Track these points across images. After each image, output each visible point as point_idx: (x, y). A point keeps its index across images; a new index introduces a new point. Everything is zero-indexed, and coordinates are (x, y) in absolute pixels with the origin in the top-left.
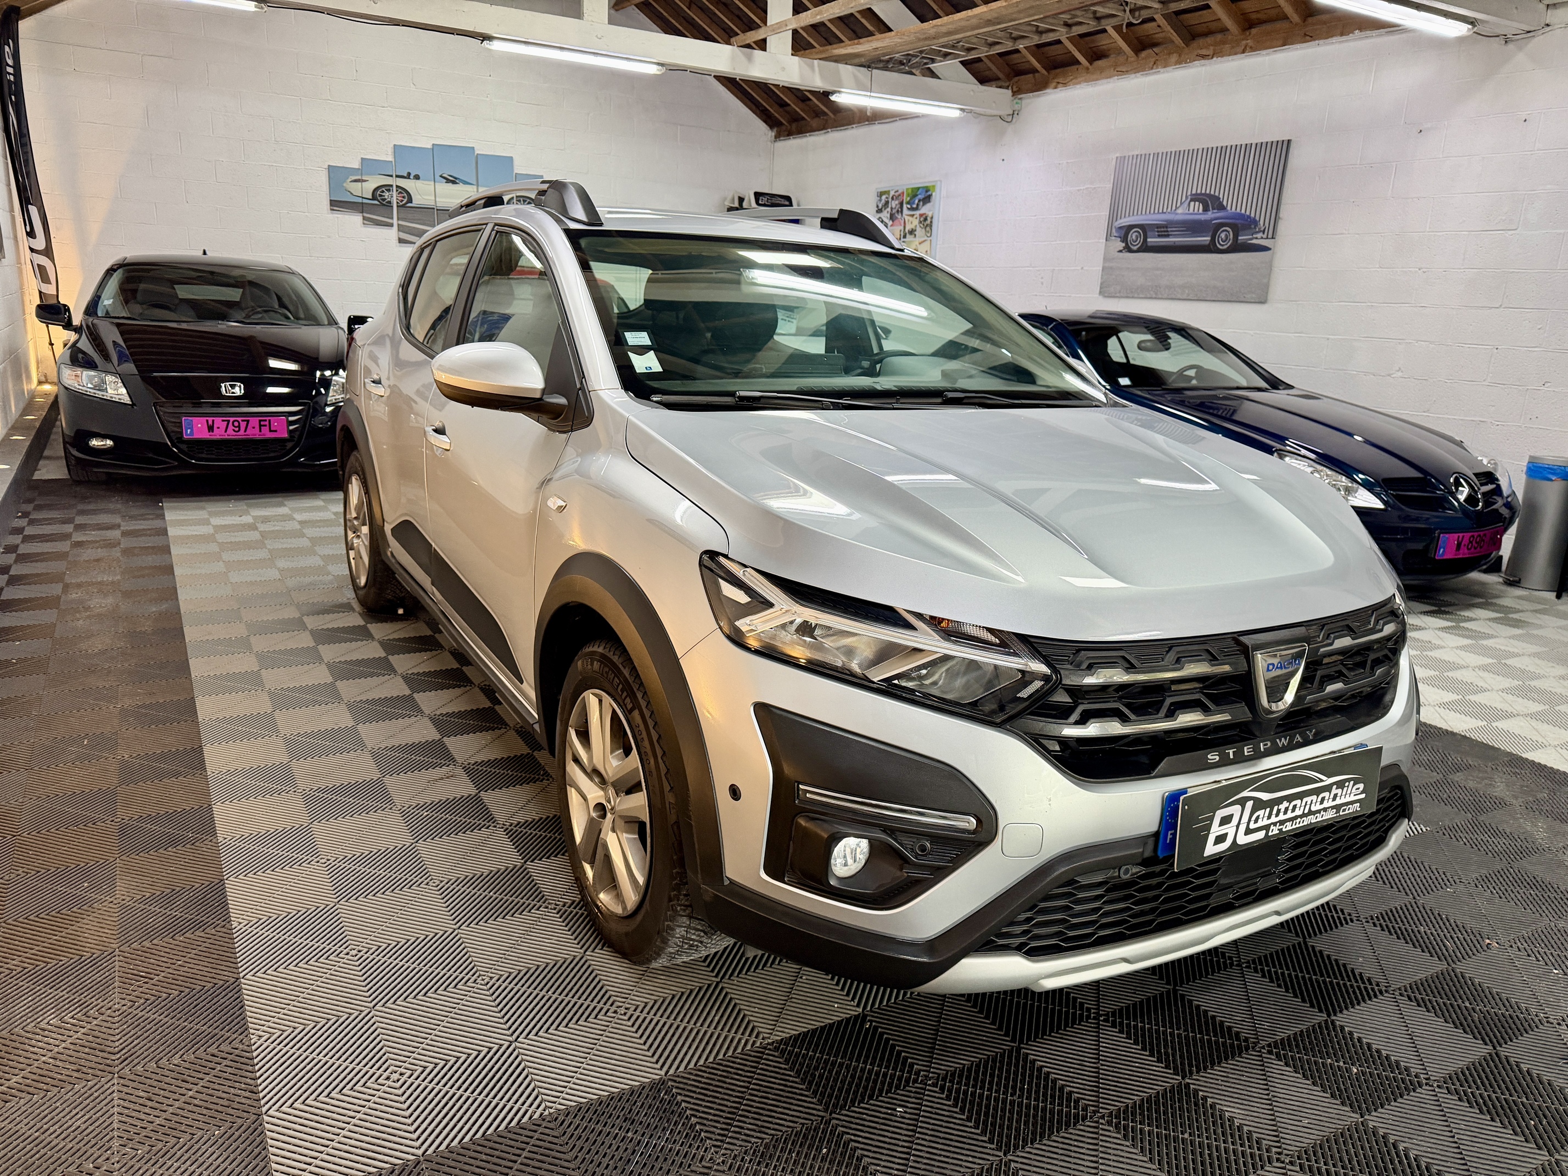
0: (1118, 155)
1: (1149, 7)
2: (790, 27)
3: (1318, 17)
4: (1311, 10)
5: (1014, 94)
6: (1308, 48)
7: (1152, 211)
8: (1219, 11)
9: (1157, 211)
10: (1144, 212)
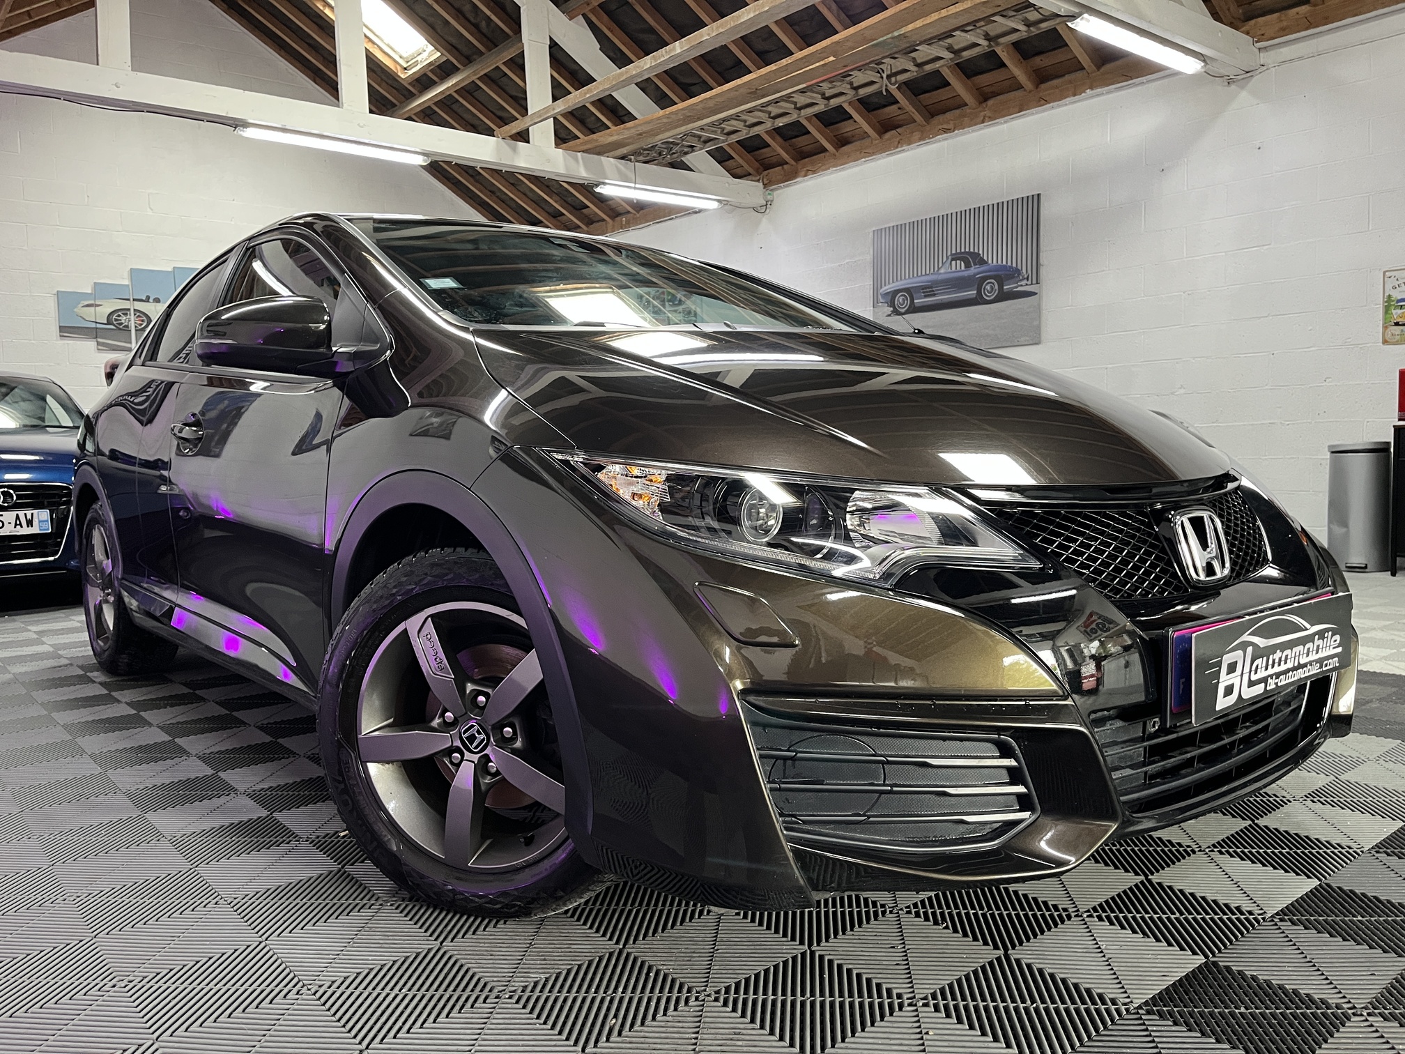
0: (875, 228)
1: (905, 71)
2: (552, 113)
3: (1050, 83)
4: (1041, 77)
5: (765, 186)
6: (1044, 111)
7: (915, 275)
8: (958, 86)
9: (919, 274)
10: (907, 277)
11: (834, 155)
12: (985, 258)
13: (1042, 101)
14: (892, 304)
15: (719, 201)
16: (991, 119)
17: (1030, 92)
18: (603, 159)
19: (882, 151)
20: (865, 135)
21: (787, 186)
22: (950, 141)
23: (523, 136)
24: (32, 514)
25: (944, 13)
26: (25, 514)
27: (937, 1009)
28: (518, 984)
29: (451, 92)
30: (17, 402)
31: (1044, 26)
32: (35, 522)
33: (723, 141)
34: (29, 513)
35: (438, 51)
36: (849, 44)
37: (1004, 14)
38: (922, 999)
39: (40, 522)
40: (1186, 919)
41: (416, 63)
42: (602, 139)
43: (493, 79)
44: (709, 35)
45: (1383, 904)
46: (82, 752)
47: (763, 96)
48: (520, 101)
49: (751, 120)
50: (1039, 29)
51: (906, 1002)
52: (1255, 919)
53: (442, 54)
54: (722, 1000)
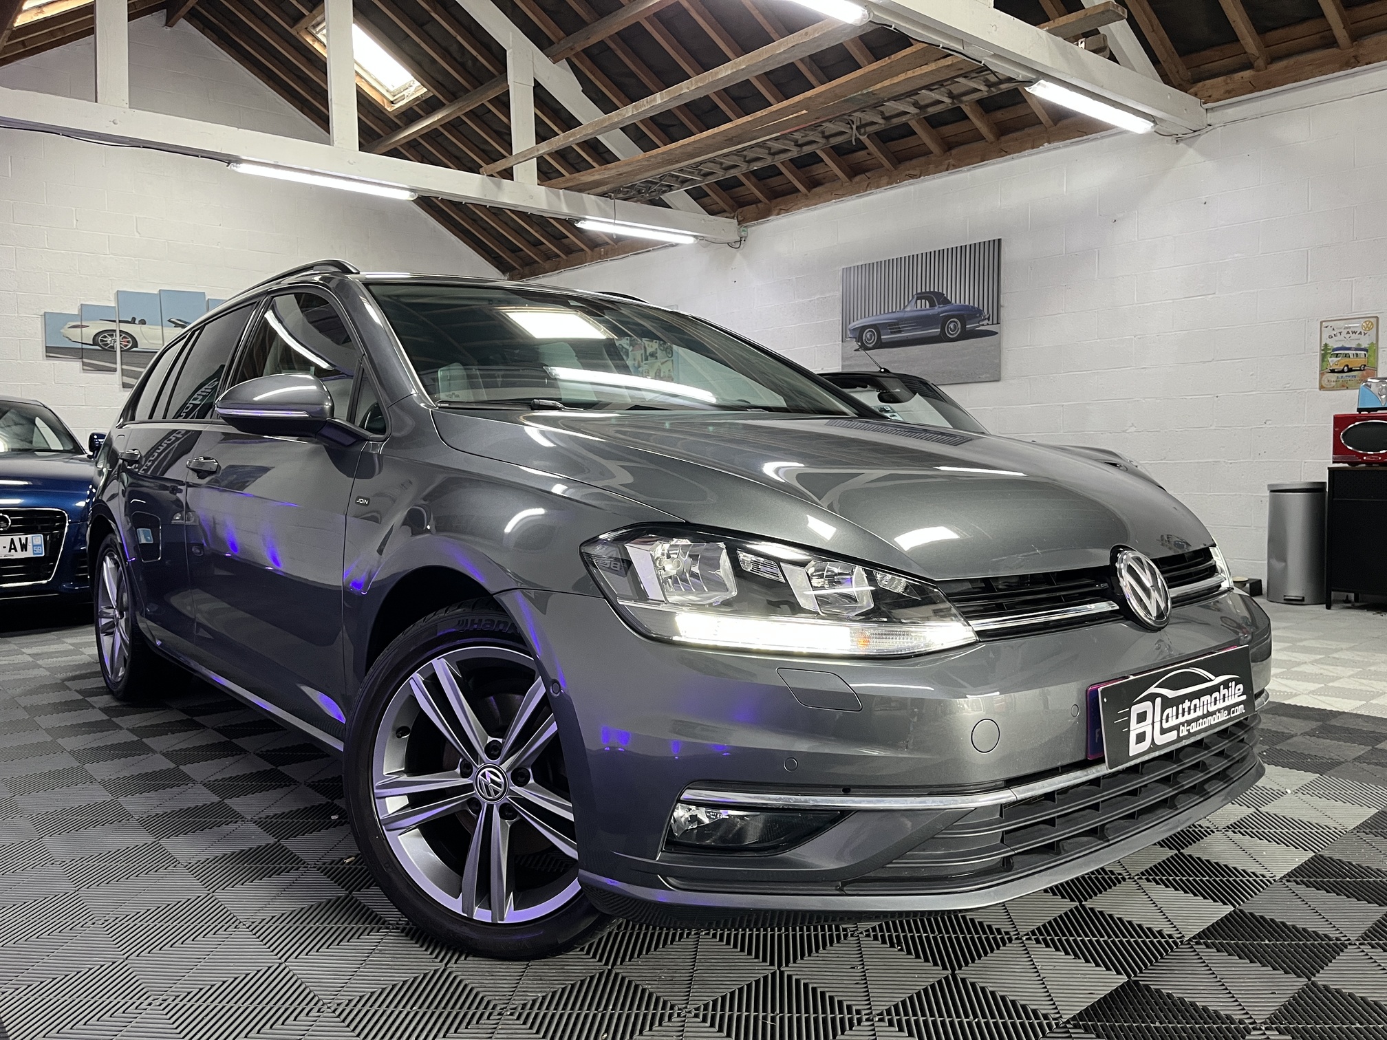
0: (844, 267)
1: (873, 123)
2: (536, 154)
3: (1010, 135)
4: (1002, 130)
5: (740, 223)
6: (1004, 161)
7: (882, 312)
8: (924, 136)
9: (886, 311)
10: (875, 314)
11: (806, 195)
12: (949, 298)
13: (1003, 152)
14: (859, 339)
15: (695, 236)
16: (955, 167)
17: (992, 143)
18: (584, 195)
19: (852, 193)
20: (835, 178)
21: (762, 223)
22: (917, 186)
23: (508, 174)
24: (27, 539)
25: (910, 74)
26: (20, 539)
27: (891, 1024)
28: (517, 1002)
29: (435, 127)
30: (9, 426)
31: (1004, 86)
32: (29, 547)
33: (700, 182)
34: (23, 538)
35: (424, 86)
36: (821, 100)
37: (967, 75)
38: (878, 1015)
39: (34, 546)
40: (1113, 942)
41: (403, 98)
42: (583, 178)
43: (478, 115)
44: (688, 88)
45: (1289, 930)
46: (92, 780)
47: (739, 143)
48: (504, 136)
49: (727, 162)
50: (1000, 89)
51: (864, 1018)
52: (1175, 942)
53: (429, 90)
54: (701, 1016)
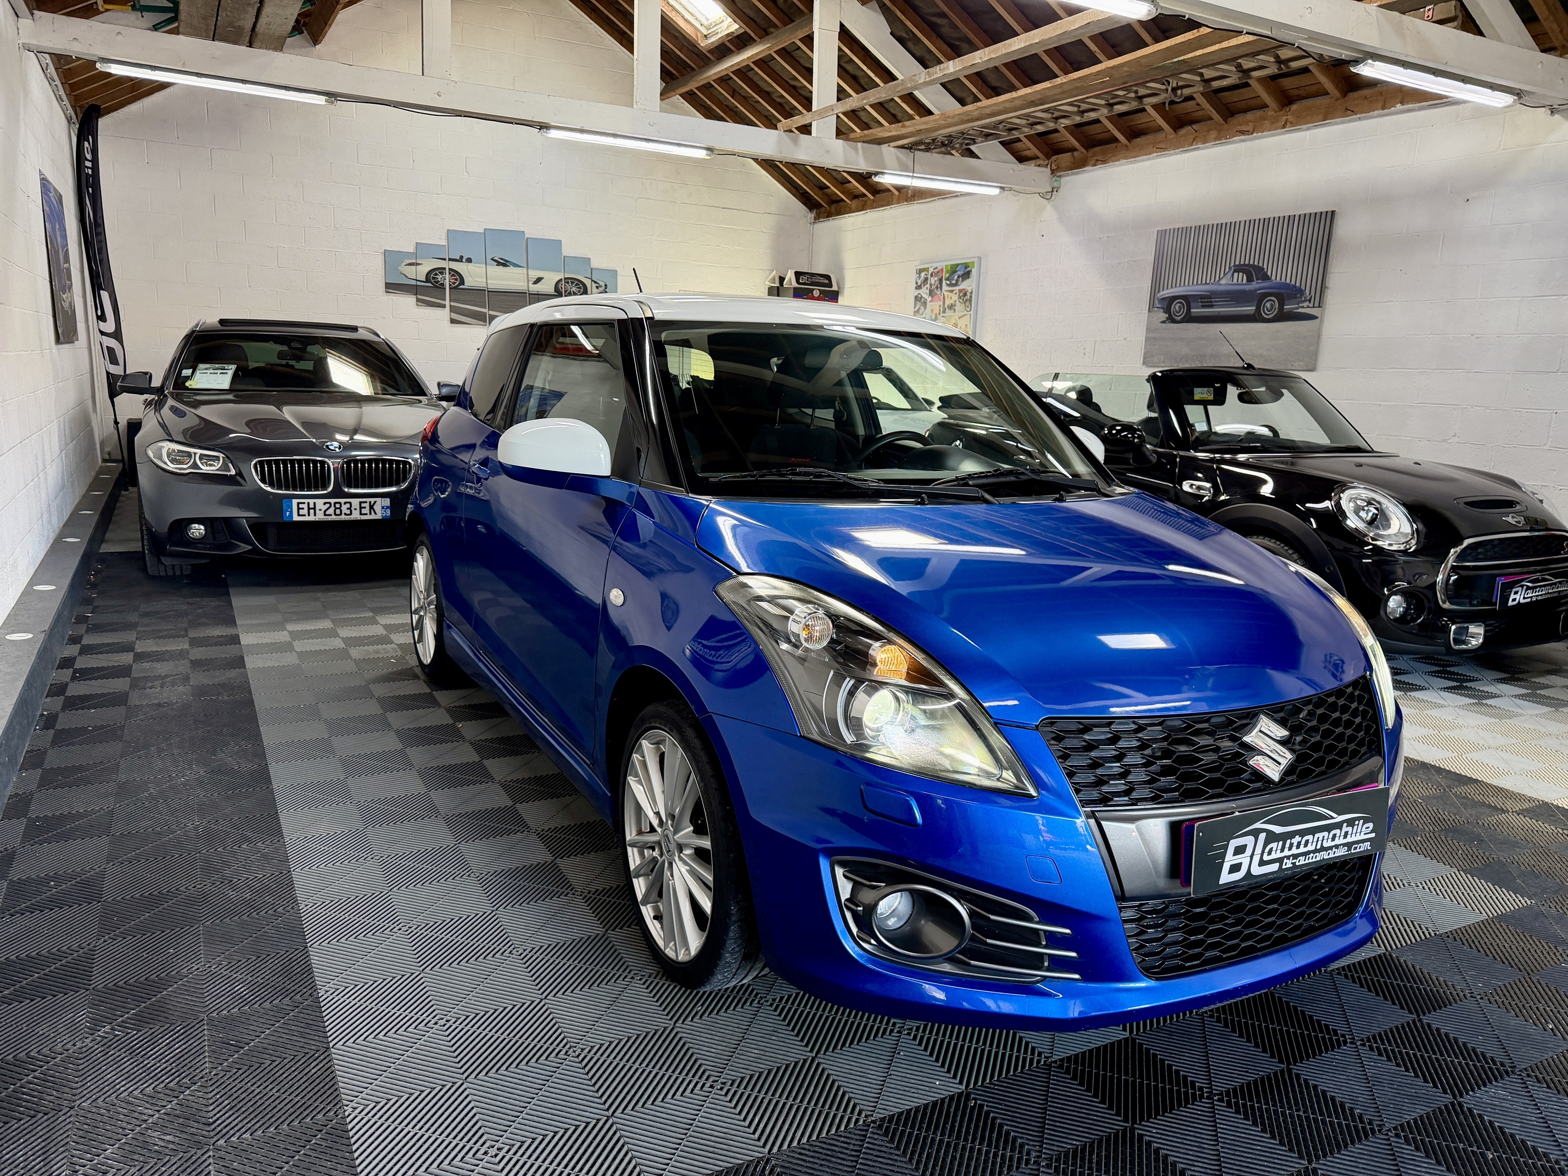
0: (1160, 229)
1: (1190, 87)
2: (836, 111)
3: (1357, 93)
4: (1349, 88)
5: (1053, 172)
6: (1352, 121)
7: (1195, 283)
8: (1259, 89)
9: (1199, 282)
10: (1186, 284)
11: (1126, 146)
12: (1269, 273)
13: (1348, 112)
14: (1167, 310)
15: (1001, 188)
16: (1293, 124)
17: (1338, 99)
18: (883, 148)
19: (1176, 147)
20: (1160, 129)
21: (1076, 174)
22: (1248, 143)
29: (746, 63)
35: (736, 22)
36: (1125, 69)
41: (716, 33)
53: (741, 27)
